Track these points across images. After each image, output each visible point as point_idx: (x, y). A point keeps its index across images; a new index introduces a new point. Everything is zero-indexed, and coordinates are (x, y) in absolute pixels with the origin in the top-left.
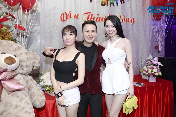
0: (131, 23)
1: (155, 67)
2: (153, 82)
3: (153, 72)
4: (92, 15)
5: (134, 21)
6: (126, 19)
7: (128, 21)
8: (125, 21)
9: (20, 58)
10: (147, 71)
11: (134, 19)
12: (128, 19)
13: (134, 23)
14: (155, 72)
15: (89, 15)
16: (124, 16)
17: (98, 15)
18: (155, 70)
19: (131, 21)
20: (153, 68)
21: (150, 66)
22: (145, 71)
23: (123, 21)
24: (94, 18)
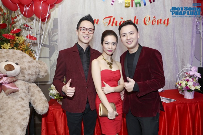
0: (165, 25)
1: (191, 79)
4: (114, 19)
5: (169, 22)
6: (158, 21)
7: (160, 23)
8: (156, 23)
10: (180, 84)
11: (168, 20)
12: (161, 20)
13: (169, 24)
14: (190, 86)
15: (110, 19)
16: (155, 17)
17: (122, 18)
18: (190, 84)
19: (164, 23)
20: (188, 81)
21: (185, 78)
22: (178, 84)
23: (154, 24)
24: (117, 22)
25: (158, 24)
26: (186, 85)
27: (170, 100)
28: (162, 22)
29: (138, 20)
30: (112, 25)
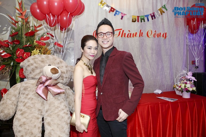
0: (163, 38)
1: (188, 82)
2: (187, 98)
3: (186, 87)
4: (123, 31)
5: (167, 36)
6: (158, 34)
7: (160, 36)
8: (157, 36)
9: (61, 70)
10: (180, 87)
11: (166, 33)
12: (160, 33)
13: (167, 38)
14: (188, 88)
15: (120, 31)
16: (155, 31)
17: (129, 31)
18: (188, 86)
19: (163, 36)
20: (186, 83)
21: (183, 82)
22: (178, 86)
23: (155, 36)
24: (125, 34)
25: (158, 37)
26: (185, 86)
27: (173, 100)
28: (162, 35)
29: (142, 33)
30: (122, 36)
